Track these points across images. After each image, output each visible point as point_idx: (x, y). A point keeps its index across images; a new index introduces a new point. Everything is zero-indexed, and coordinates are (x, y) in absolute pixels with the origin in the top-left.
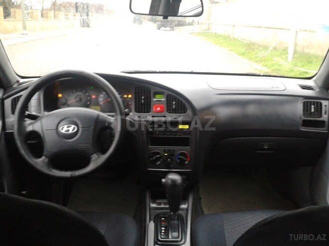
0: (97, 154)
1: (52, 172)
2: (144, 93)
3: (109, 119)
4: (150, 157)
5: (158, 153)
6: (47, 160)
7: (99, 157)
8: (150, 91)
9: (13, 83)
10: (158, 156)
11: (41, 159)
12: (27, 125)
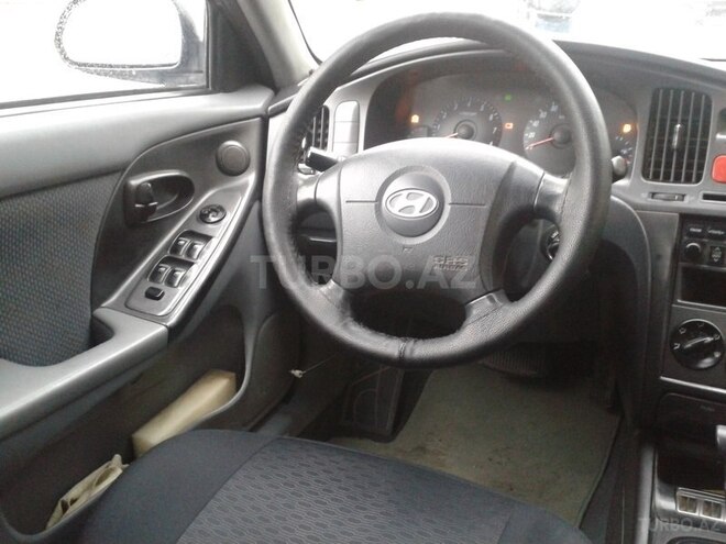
0: (491, 299)
1: (351, 333)
2: (686, 112)
3: (549, 183)
4: (675, 336)
5: (709, 330)
6: (340, 295)
7: (496, 309)
8: (708, 107)
9: (298, 75)
10: (709, 339)
11: (324, 289)
12: (300, 182)
